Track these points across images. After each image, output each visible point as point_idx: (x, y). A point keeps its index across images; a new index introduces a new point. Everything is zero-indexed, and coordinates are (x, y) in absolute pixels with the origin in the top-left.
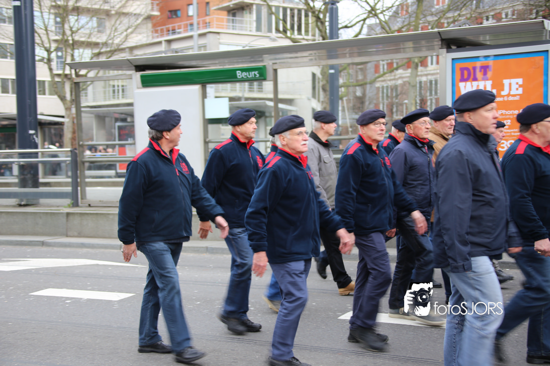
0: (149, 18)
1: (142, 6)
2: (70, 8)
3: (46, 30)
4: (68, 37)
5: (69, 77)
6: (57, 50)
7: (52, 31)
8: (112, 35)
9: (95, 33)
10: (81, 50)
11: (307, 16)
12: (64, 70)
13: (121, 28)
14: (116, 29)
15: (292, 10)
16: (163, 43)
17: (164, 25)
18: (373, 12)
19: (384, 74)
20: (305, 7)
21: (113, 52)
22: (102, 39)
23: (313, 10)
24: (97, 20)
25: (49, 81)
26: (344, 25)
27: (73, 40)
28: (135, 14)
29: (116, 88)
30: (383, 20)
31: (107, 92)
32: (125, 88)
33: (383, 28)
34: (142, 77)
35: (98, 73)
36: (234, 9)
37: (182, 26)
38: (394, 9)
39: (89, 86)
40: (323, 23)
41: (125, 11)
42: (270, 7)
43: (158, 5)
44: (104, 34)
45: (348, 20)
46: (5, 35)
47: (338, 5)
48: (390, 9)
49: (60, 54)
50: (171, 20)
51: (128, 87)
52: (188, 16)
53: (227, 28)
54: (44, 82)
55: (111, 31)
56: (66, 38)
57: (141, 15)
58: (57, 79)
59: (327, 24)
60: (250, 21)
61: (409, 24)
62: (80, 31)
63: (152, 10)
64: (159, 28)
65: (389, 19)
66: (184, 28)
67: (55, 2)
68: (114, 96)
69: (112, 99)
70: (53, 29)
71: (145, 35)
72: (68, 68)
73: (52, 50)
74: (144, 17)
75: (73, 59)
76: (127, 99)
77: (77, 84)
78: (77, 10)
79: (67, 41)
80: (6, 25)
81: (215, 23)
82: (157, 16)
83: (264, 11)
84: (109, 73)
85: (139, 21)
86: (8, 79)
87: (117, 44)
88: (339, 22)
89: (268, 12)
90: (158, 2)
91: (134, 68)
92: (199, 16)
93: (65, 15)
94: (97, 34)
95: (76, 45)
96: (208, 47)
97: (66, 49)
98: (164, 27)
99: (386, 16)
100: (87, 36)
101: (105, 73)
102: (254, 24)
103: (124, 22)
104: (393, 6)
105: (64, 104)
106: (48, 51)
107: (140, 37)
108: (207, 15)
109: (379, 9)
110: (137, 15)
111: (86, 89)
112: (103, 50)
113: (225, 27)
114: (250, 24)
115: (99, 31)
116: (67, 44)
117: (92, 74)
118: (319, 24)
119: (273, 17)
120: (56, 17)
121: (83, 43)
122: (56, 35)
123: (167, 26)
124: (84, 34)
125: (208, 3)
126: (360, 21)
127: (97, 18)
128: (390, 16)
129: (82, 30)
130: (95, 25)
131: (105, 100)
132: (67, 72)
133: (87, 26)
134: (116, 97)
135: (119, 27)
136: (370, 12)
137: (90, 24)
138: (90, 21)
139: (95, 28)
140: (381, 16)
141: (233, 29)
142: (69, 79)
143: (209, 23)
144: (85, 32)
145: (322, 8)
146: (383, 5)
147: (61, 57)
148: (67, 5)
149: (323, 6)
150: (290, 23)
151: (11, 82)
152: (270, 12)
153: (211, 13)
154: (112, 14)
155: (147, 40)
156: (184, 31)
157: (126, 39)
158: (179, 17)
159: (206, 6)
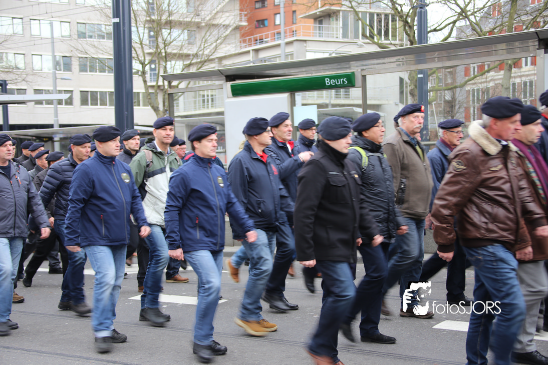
0: (238, 28)
1: (231, 18)
2: (163, 21)
3: (141, 44)
4: (161, 50)
5: (162, 88)
6: (151, 62)
7: (146, 45)
8: (202, 46)
9: (186, 45)
10: (173, 62)
11: (394, 20)
12: (157, 83)
13: (211, 39)
14: (206, 41)
15: (378, 15)
16: (251, 52)
17: (252, 35)
18: (463, 14)
19: (475, 77)
20: (393, 12)
21: (203, 63)
22: (193, 50)
23: (401, 14)
24: (188, 33)
25: (143, 93)
26: (433, 28)
27: (166, 52)
28: (224, 25)
29: (206, 98)
30: (474, 21)
31: (197, 102)
32: (214, 97)
33: (474, 29)
34: (232, 86)
35: (189, 84)
36: (320, 17)
38: (486, 9)
39: (180, 96)
40: (411, 27)
41: (215, 22)
42: (356, 13)
43: (246, 15)
44: (195, 46)
45: (437, 23)
46: (104, 50)
47: (427, 8)
48: (482, 10)
49: (153, 66)
50: (258, 29)
51: (217, 96)
52: (275, 25)
53: (313, 36)
54: (138, 93)
55: (202, 43)
56: (159, 50)
57: (230, 27)
58: (151, 91)
59: (415, 28)
60: (337, 28)
61: (501, 25)
62: (172, 44)
63: (241, 21)
64: (247, 38)
65: (480, 20)
66: (271, 37)
67: (150, 16)
68: (204, 105)
69: (202, 109)
70: (147, 42)
71: (234, 46)
72: (161, 79)
73: (146, 63)
74: (232, 28)
75: (165, 71)
76: (216, 108)
77: (170, 95)
78: (170, 24)
79: (160, 53)
80: (105, 40)
81: (302, 30)
82: (245, 26)
83: (351, 18)
84: (199, 84)
85: (228, 32)
86: (106, 92)
87: (206, 55)
88: (428, 26)
89: (354, 18)
90: (246, 13)
91: (225, 78)
92: (285, 25)
93: (158, 29)
94: (188, 46)
95: (168, 57)
96: (295, 55)
97: (159, 62)
98: (252, 37)
99: (477, 18)
100: (179, 49)
101: (195, 84)
102: (341, 31)
103: (214, 33)
104: (484, 7)
105: (157, 114)
106: (143, 64)
107: (229, 47)
108: (293, 23)
109: (470, 11)
110: (226, 27)
111: (177, 99)
112: (194, 61)
113: (311, 34)
114: (337, 31)
115: (189, 44)
116: (161, 57)
117: (183, 85)
118: (407, 28)
119: (360, 22)
120: (150, 32)
121: (175, 55)
122: (150, 48)
123: (255, 36)
124: (176, 46)
125: (294, 12)
126: (450, 24)
127: (188, 30)
128: (481, 17)
129: (174, 42)
130: (186, 38)
131: (195, 109)
132: (160, 83)
133: (179, 39)
134: (206, 106)
135: (209, 38)
136: (460, 14)
137: (182, 37)
138: (181, 33)
139: (186, 40)
140: (472, 18)
141: (320, 36)
142: (162, 90)
143: (296, 31)
144: (177, 44)
145: (411, 12)
146: (474, 6)
147: (155, 69)
148: (161, 20)
149: (411, 10)
150: (377, 28)
151: (109, 95)
152: (357, 18)
153: (297, 21)
154: (202, 26)
155: (235, 50)
156: (271, 40)
157: (216, 50)
158: (267, 27)
159: (293, 14)
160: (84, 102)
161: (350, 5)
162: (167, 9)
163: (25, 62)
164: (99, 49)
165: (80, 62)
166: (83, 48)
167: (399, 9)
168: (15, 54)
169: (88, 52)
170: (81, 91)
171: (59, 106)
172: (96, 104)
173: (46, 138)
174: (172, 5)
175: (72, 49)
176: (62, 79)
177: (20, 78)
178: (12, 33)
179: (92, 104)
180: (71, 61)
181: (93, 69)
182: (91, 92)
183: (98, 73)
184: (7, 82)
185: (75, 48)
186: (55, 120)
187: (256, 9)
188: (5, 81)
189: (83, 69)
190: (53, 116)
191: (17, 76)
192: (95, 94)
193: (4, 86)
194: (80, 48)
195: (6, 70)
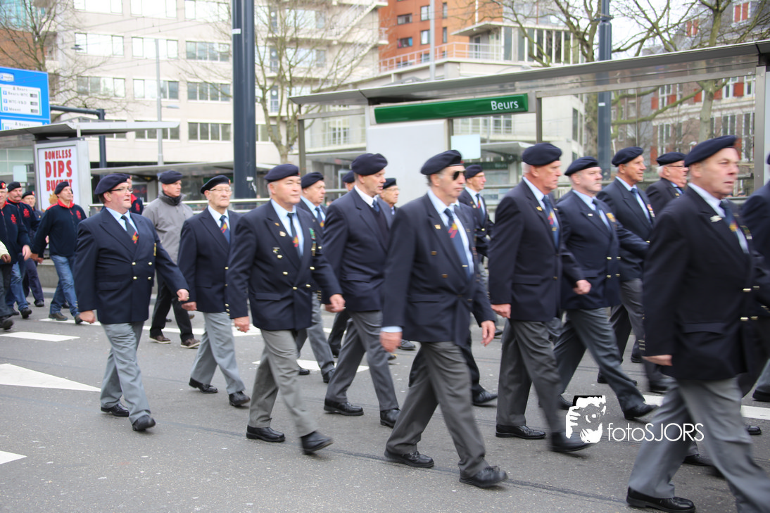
0: (376, 47)
1: (368, 35)
2: (288, 40)
3: (262, 64)
4: (285, 73)
5: (285, 119)
6: (272, 88)
7: (267, 67)
8: (335, 68)
9: (315, 67)
10: (299, 87)
11: (567, 39)
12: (280, 113)
13: (345, 60)
14: (339, 61)
15: (549, 32)
16: (393, 77)
17: (394, 55)
18: (654, 30)
19: (664, 110)
20: (567, 29)
22: (322, 74)
23: (577, 30)
24: (316, 53)
25: (262, 126)
26: (618, 47)
27: (291, 75)
28: (360, 45)
29: (337, 131)
30: (668, 39)
31: (327, 137)
32: (347, 131)
33: (666, 49)
35: (321, 108)
36: (477, 34)
37: (416, 56)
38: (681, 26)
40: (589, 46)
41: (350, 40)
42: (522, 29)
43: (386, 32)
44: (325, 69)
45: (621, 42)
46: (218, 73)
48: (676, 27)
50: (400, 50)
51: (351, 130)
52: (421, 44)
53: (469, 57)
56: (282, 73)
57: (368, 45)
58: (273, 123)
59: (594, 47)
60: (497, 48)
62: (298, 66)
63: (380, 38)
64: (388, 59)
65: (674, 39)
66: (418, 58)
67: (273, 33)
68: (334, 140)
69: (332, 144)
70: (269, 64)
71: (371, 68)
73: (267, 88)
74: (370, 46)
76: (349, 143)
77: (301, 122)
78: (296, 42)
79: (284, 76)
81: (455, 50)
82: (387, 46)
83: (515, 35)
84: (329, 109)
85: (363, 53)
87: (338, 81)
88: (613, 44)
89: (519, 35)
90: (387, 29)
92: (436, 44)
93: (283, 47)
94: (317, 69)
95: (293, 82)
97: (282, 87)
98: (394, 58)
99: (671, 35)
100: (307, 71)
102: (503, 51)
103: (349, 53)
104: (679, 23)
105: (279, 150)
106: (263, 89)
107: (366, 70)
108: (443, 42)
109: (661, 27)
110: (363, 46)
112: (324, 86)
113: (466, 55)
114: (497, 51)
115: (318, 66)
116: (284, 81)
118: (585, 48)
119: (526, 39)
120: (271, 51)
121: (302, 79)
122: (271, 70)
123: (398, 57)
124: (302, 69)
125: (445, 28)
126: (636, 43)
127: (317, 50)
128: (676, 35)
129: (301, 63)
130: (315, 58)
131: (324, 145)
132: (284, 113)
133: (307, 60)
134: (337, 141)
135: (343, 59)
136: (650, 30)
137: (309, 57)
138: (309, 53)
139: (314, 62)
141: (476, 57)
142: (286, 122)
143: (447, 51)
144: (303, 66)
145: (589, 29)
146: (668, 21)
147: (276, 97)
148: (285, 36)
149: (590, 26)
150: (547, 48)
151: (223, 128)
152: (523, 34)
153: (449, 39)
154: (335, 46)
155: (374, 74)
156: (417, 61)
157: (351, 72)
158: (411, 46)
159: (443, 32)
160: (193, 135)
161: (515, 20)
162: (293, 23)
163: (125, 89)
164: (212, 71)
165: (188, 87)
166: (193, 70)
167: (575, 23)
168: (114, 78)
169: (200, 76)
170: (190, 123)
171: (164, 140)
172: (207, 139)
173: (148, 176)
174: (300, 18)
175: (180, 71)
176: (168, 107)
177: (120, 107)
178: (111, 53)
179: (202, 138)
180: (178, 85)
181: (203, 96)
182: (201, 124)
183: (209, 101)
184: (105, 111)
185: (183, 70)
186: (159, 157)
187: (398, 25)
188: (103, 110)
189: (192, 96)
190: (157, 151)
191: (116, 104)
192: (205, 127)
193: (101, 115)
194: (190, 69)
195: (104, 97)
